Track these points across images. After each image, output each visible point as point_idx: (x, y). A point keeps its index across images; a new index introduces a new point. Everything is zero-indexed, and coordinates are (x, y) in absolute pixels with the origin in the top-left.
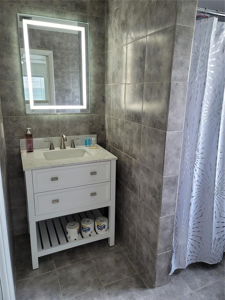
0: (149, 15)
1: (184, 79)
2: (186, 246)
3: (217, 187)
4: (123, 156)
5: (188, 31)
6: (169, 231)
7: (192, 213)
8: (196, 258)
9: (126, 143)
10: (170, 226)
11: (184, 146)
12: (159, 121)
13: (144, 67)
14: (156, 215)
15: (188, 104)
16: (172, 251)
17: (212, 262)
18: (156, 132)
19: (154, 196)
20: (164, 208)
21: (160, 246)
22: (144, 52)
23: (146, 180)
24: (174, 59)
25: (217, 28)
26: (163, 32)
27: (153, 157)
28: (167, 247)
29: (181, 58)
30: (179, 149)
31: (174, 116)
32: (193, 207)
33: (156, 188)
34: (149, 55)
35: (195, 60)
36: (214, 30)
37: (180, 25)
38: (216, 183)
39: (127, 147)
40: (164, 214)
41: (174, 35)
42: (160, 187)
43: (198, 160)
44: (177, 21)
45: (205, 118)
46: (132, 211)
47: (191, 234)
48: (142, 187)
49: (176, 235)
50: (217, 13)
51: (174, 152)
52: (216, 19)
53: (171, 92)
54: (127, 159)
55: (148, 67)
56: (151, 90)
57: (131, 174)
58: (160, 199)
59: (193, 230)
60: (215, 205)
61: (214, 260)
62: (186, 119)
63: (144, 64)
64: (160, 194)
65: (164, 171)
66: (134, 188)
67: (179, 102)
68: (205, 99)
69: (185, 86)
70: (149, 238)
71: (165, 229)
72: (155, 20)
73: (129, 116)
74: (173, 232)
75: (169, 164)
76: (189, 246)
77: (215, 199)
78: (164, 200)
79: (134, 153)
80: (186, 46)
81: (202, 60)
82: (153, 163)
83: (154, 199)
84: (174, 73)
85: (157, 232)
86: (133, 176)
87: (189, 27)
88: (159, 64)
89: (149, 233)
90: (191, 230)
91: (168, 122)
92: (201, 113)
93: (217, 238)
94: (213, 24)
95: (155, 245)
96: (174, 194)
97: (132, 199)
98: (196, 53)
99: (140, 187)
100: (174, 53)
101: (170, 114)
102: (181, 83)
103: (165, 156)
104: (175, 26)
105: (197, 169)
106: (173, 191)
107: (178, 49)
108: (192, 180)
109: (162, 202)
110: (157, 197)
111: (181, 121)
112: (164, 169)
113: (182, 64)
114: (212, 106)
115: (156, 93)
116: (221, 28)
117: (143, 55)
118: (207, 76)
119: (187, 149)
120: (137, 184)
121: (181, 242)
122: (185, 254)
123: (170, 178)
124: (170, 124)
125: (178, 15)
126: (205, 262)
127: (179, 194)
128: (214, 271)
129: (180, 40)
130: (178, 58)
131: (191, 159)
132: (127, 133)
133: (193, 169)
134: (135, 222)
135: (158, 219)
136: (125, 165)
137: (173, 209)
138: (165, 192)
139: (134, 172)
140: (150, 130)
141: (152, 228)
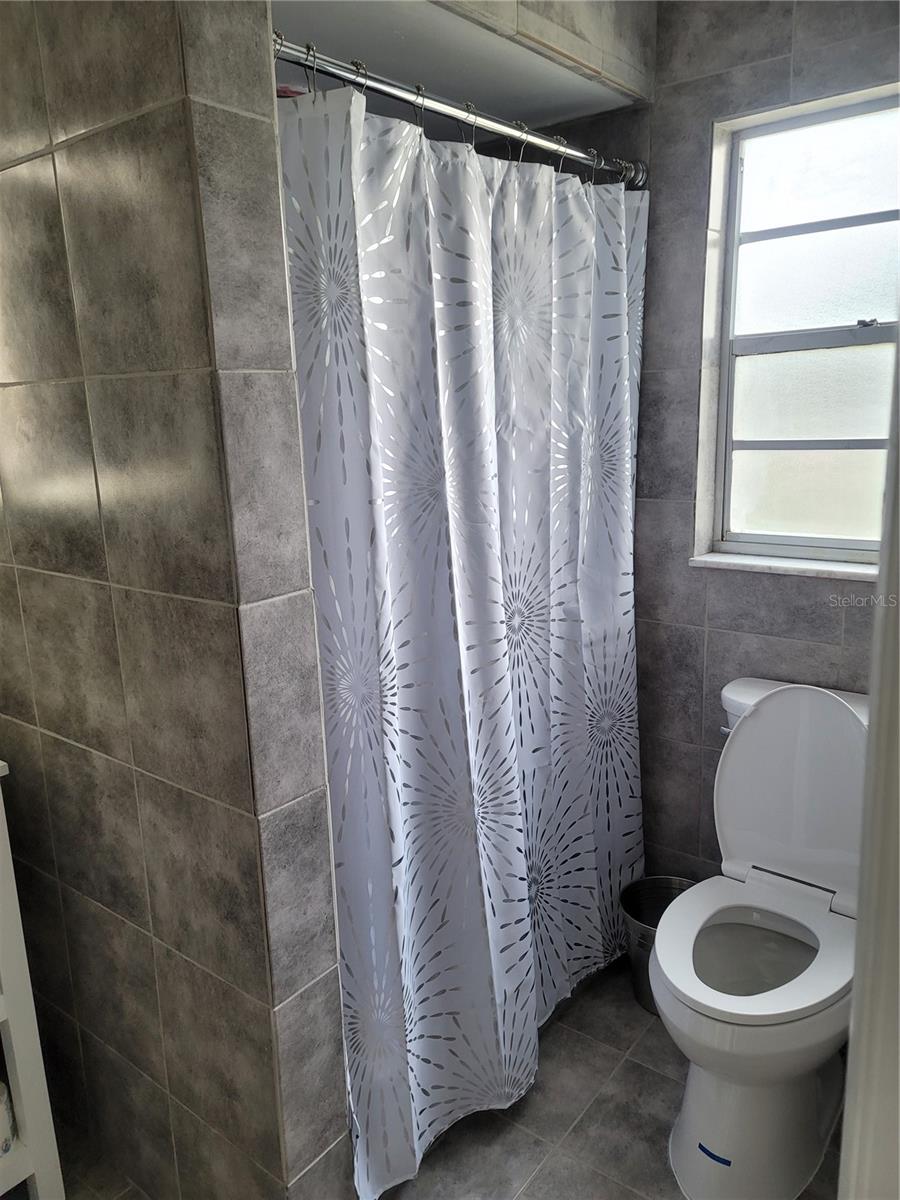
0: (44, 51)
1: (273, 358)
2: (406, 1080)
3: (480, 789)
4: (38, 743)
5: (253, 134)
6: (324, 1053)
7: (406, 930)
8: (449, 1107)
9: (44, 677)
10: (324, 1029)
11: (327, 649)
12: (193, 560)
13: (69, 301)
14: (251, 1001)
15: (314, 467)
16: (351, 1131)
17: (509, 1097)
18: (187, 612)
19: (231, 916)
20: (285, 960)
21: (293, 1139)
22: (52, 225)
23: (178, 847)
24: (213, 265)
25: (368, 141)
26: (134, 136)
27: (196, 731)
28: (324, 1131)
29: (243, 261)
30: (307, 675)
31: (262, 527)
32: (405, 905)
33: (233, 875)
34: (81, 239)
35: (306, 275)
36: (359, 149)
37: (210, 103)
38: (475, 777)
39: (56, 698)
40: (290, 985)
41: (189, 153)
42: (252, 871)
43: (395, 699)
44: (192, 82)
45: (389, 521)
46: (131, 1005)
47: (416, 1018)
48: (162, 884)
49: (356, 1047)
50: (358, 74)
51: (290, 690)
52: (359, 101)
53: (226, 419)
54: (62, 759)
55: (91, 302)
56: (126, 410)
57: (96, 829)
58: (262, 921)
59: (423, 994)
60: (484, 863)
61: (516, 1083)
62: (317, 535)
63: (66, 282)
64: (257, 898)
65: (258, 793)
66: (122, 896)
67: (271, 462)
68: (377, 439)
69: (286, 390)
70: (234, 1117)
71: (303, 1053)
72: (80, 75)
73: (36, 545)
74: (340, 1050)
75: (274, 752)
76: (416, 1074)
77: (482, 839)
78: (281, 921)
79: (93, 721)
80: (256, 207)
81: (334, 277)
82: (201, 759)
83: (230, 928)
84: (221, 327)
85: (270, 1082)
86: (108, 839)
87: (253, 121)
88: (141, 288)
89: (230, 1091)
91: (240, 559)
92: (371, 502)
93: (510, 990)
94: (352, 121)
95: (269, 1146)
96: (320, 879)
97: (121, 948)
98: (305, 241)
99: (152, 885)
100: (208, 235)
101: (244, 524)
102: (263, 376)
103: (252, 720)
104: (185, 105)
105: (397, 740)
106: (313, 867)
107: (222, 221)
108: (384, 790)
109: (274, 935)
110: (247, 916)
111: (296, 545)
112: (257, 781)
113: (252, 287)
114: (407, 466)
115: (156, 428)
116: (382, 144)
117: (52, 239)
118: (368, 341)
119: (343, 663)
120: (135, 872)
121: (381, 1071)
122: (404, 1115)
123: (292, 813)
124: (247, 565)
125: (190, 52)
126: (485, 1108)
127: (338, 866)
128: (521, 1132)
129: (224, 175)
130: (229, 259)
131: (364, 700)
132: (40, 628)
133: (381, 744)
134: (154, 1058)
135: (265, 1020)
136: (58, 790)
137: (327, 946)
138: (278, 883)
139: (110, 818)
140: (159, 607)
141: (244, 1074)
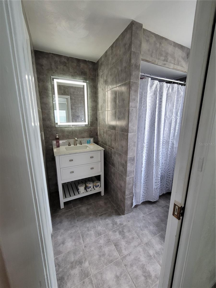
0: (117, 77)
1: (136, 107)
2: (140, 193)
3: (155, 162)
4: (107, 148)
5: (136, 84)
6: (132, 185)
7: (143, 175)
8: (145, 199)
9: (109, 141)
10: (132, 182)
11: (138, 141)
12: (124, 128)
13: (116, 102)
14: (124, 177)
15: (139, 120)
16: (133, 195)
17: (153, 200)
18: (123, 134)
19: (123, 167)
20: (128, 173)
21: (127, 193)
22: (116, 94)
23: (119, 160)
24: (130, 97)
25: (151, 83)
26: (125, 85)
27: (122, 147)
28: (130, 193)
29: (134, 97)
30: (135, 142)
31: (132, 125)
32: (143, 173)
33: (124, 163)
34: (118, 95)
35: (141, 98)
36: (149, 84)
37: (132, 81)
38: (154, 160)
39: (110, 143)
40: (129, 176)
41: (130, 86)
42: (126, 162)
43: (145, 148)
44: (131, 79)
45: (147, 127)
46: (113, 176)
47: (143, 186)
48: (117, 164)
49: (135, 187)
50: (150, 76)
51: (133, 144)
52: (150, 79)
53: (130, 114)
54: (109, 150)
55: (118, 102)
56: (120, 113)
57: (112, 157)
58: (126, 168)
59: (144, 184)
60: (154, 171)
61: (155, 199)
62: (138, 128)
63: (116, 100)
64: (126, 166)
65: (128, 154)
66: (113, 165)
67: (134, 118)
68: (147, 117)
69: (137, 111)
70: (121, 189)
71: (129, 184)
72: (120, 79)
73: (110, 127)
74: (133, 185)
75: (130, 150)
76: (142, 193)
77: (154, 168)
78: (128, 169)
79: (113, 146)
80: (136, 91)
81: (144, 98)
82: (123, 150)
83: (123, 169)
84: (130, 104)
85: (125, 186)
86: (113, 158)
87: (137, 82)
88: (123, 100)
89: (121, 187)
90: (142, 185)
91: (129, 128)
92: (145, 124)
93: (156, 188)
94: (149, 81)
95: (124, 193)
96: (133, 166)
97: (112, 170)
98: (141, 95)
99: (116, 164)
100: (130, 94)
101: (130, 125)
102: (134, 109)
103: (128, 146)
104: (130, 81)
105: (145, 153)
106: (133, 164)
107: (132, 93)
108: (142, 159)
109: (127, 170)
110: (125, 168)
111: (136, 128)
112: (128, 153)
113: (134, 100)
114: (151, 121)
115: (123, 114)
116: (153, 83)
117: (116, 96)
118: (147, 106)
119: (139, 143)
120: (115, 162)
121: (138, 191)
122: (140, 197)
123: (131, 157)
124: (130, 129)
125: (131, 76)
126: (150, 200)
127: (136, 166)
128: (154, 205)
129: (133, 88)
130: (132, 96)
131: (141, 147)
132: (109, 136)
133: (142, 153)
134: (114, 182)
135: (125, 179)
136: (109, 153)
137: (133, 173)
138: (129, 164)
139: (113, 156)
140: (121, 133)
141: (123, 185)
